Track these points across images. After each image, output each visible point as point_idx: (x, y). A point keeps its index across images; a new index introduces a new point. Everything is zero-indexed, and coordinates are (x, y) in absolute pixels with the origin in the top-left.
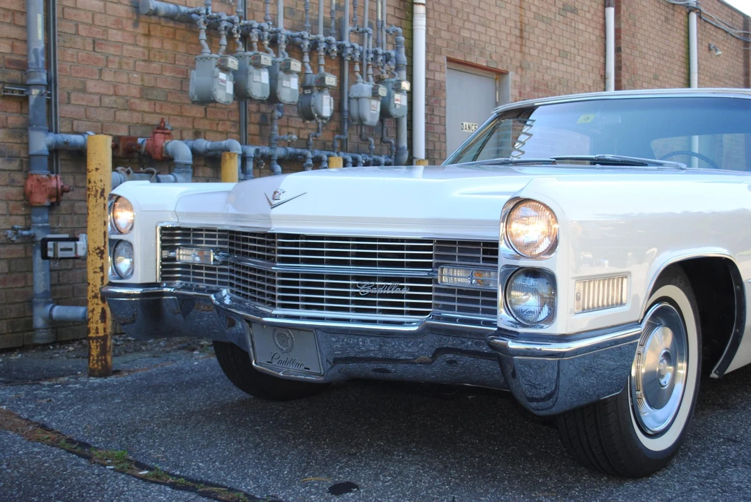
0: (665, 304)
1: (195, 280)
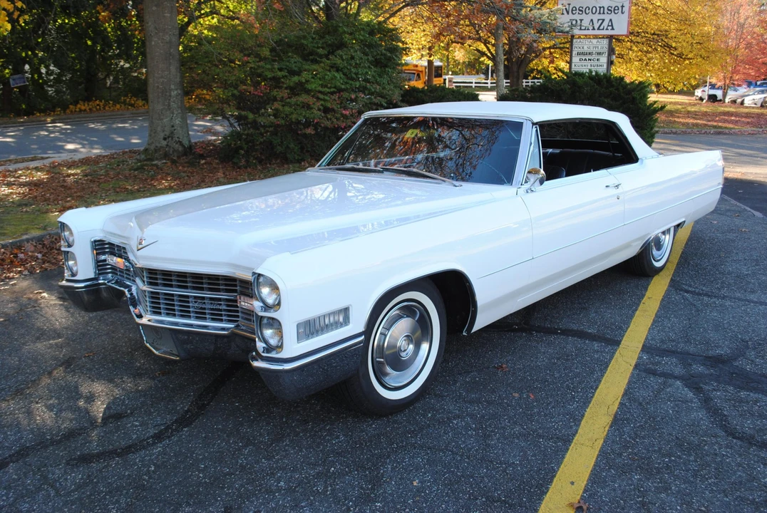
0: (412, 303)
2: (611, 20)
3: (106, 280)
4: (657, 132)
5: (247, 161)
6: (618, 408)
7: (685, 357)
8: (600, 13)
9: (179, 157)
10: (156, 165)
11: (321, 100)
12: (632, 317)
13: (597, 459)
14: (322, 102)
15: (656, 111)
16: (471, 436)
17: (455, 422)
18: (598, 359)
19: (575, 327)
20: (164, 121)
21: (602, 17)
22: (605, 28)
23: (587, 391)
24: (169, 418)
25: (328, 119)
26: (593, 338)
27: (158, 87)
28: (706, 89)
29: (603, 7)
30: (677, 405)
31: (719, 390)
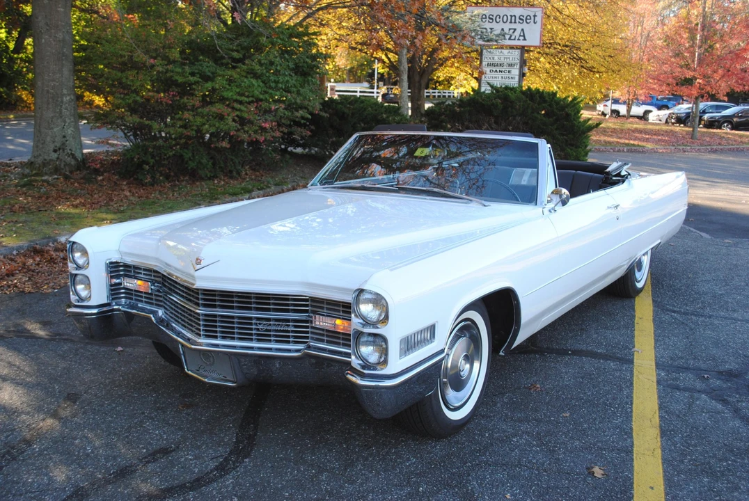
0: (469, 322)
1: (136, 300)
2: (523, 30)
3: (121, 306)
4: (590, 150)
5: (153, 178)
6: (660, 421)
7: (699, 373)
8: (511, 22)
9: (71, 172)
10: (47, 181)
11: (237, 110)
12: (633, 337)
13: (663, 466)
14: (238, 113)
15: (590, 128)
16: (537, 452)
17: (515, 440)
18: (620, 377)
19: (584, 347)
20: (55, 130)
21: (513, 26)
22: (517, 38)
23: (624, 407)
24: (223, 451)
25: (244, 131)
26: (606, 357)
27: (48, 92)
28: (609, 103)
29: (515, 16)
30: (712, 416)
31: (742, 401)
